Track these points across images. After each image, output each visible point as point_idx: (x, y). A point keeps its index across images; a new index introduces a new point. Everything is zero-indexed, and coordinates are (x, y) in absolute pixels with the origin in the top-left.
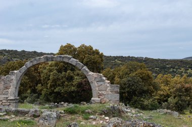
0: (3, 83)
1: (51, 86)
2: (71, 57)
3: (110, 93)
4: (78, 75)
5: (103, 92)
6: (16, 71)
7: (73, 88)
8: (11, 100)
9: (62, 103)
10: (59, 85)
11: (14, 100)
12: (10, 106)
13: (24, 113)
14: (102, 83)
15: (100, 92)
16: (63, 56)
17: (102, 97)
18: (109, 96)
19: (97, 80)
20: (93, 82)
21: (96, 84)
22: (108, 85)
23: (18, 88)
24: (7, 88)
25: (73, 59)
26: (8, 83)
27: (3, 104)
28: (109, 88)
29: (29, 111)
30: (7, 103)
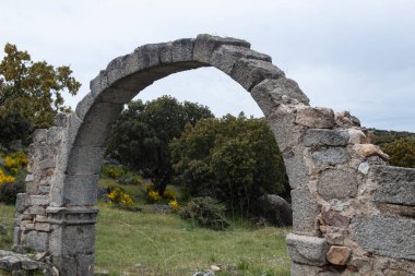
0: (39, 154)
3: (377, 212)
5: (340, 206)
12: (52, 235)
14: (333, 156)
15: (327, 205)
17: (332, 233)
18: (370, 229)
19: (314, 141)
20: (296, 149)
21: (308, 163)
22: (364, 168)
24: (47, 172)
26: (50, 153)
27: (37, 227)
28: (369, 185)
30: (44, 226)
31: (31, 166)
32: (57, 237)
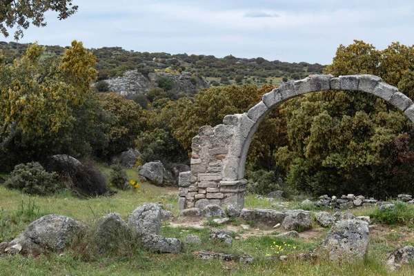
0: (208, 144)
1: (313, 152)
2: (377, 78)
4: (383, 122)
6: (239, 116)
7: (369, 156)
8: (228, 186)
9: (350, 196)
10: (334, 149)
11: (235, 186)
12: (226, 201)
13: (270, 220)
16: (357, 76)
23: (244, 156)
24: (217, 156)
25: (383, 85)
26: (221, 143)
27: (209, 196)
29: (283, 217)
30: (217, 195)
31: (198, 152)
32: (232, 201)
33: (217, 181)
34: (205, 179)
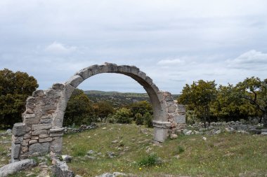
0: (41, 103)
3: (178, 114)
5: (172, 114)
8: (56, 132)
11: (60, 132)
12: (54, 142)
14: (171, 103)
17: (171, 120)
18: (177, 118)
20: (164, 102)
21: (166, 104)
22: (176, 105)
24: (49, 112)
28: (177, 109)
30: (47, 140)
31: (32, 109)
32: (58, 143)
33: (48, 129)
34: (38, 128)
